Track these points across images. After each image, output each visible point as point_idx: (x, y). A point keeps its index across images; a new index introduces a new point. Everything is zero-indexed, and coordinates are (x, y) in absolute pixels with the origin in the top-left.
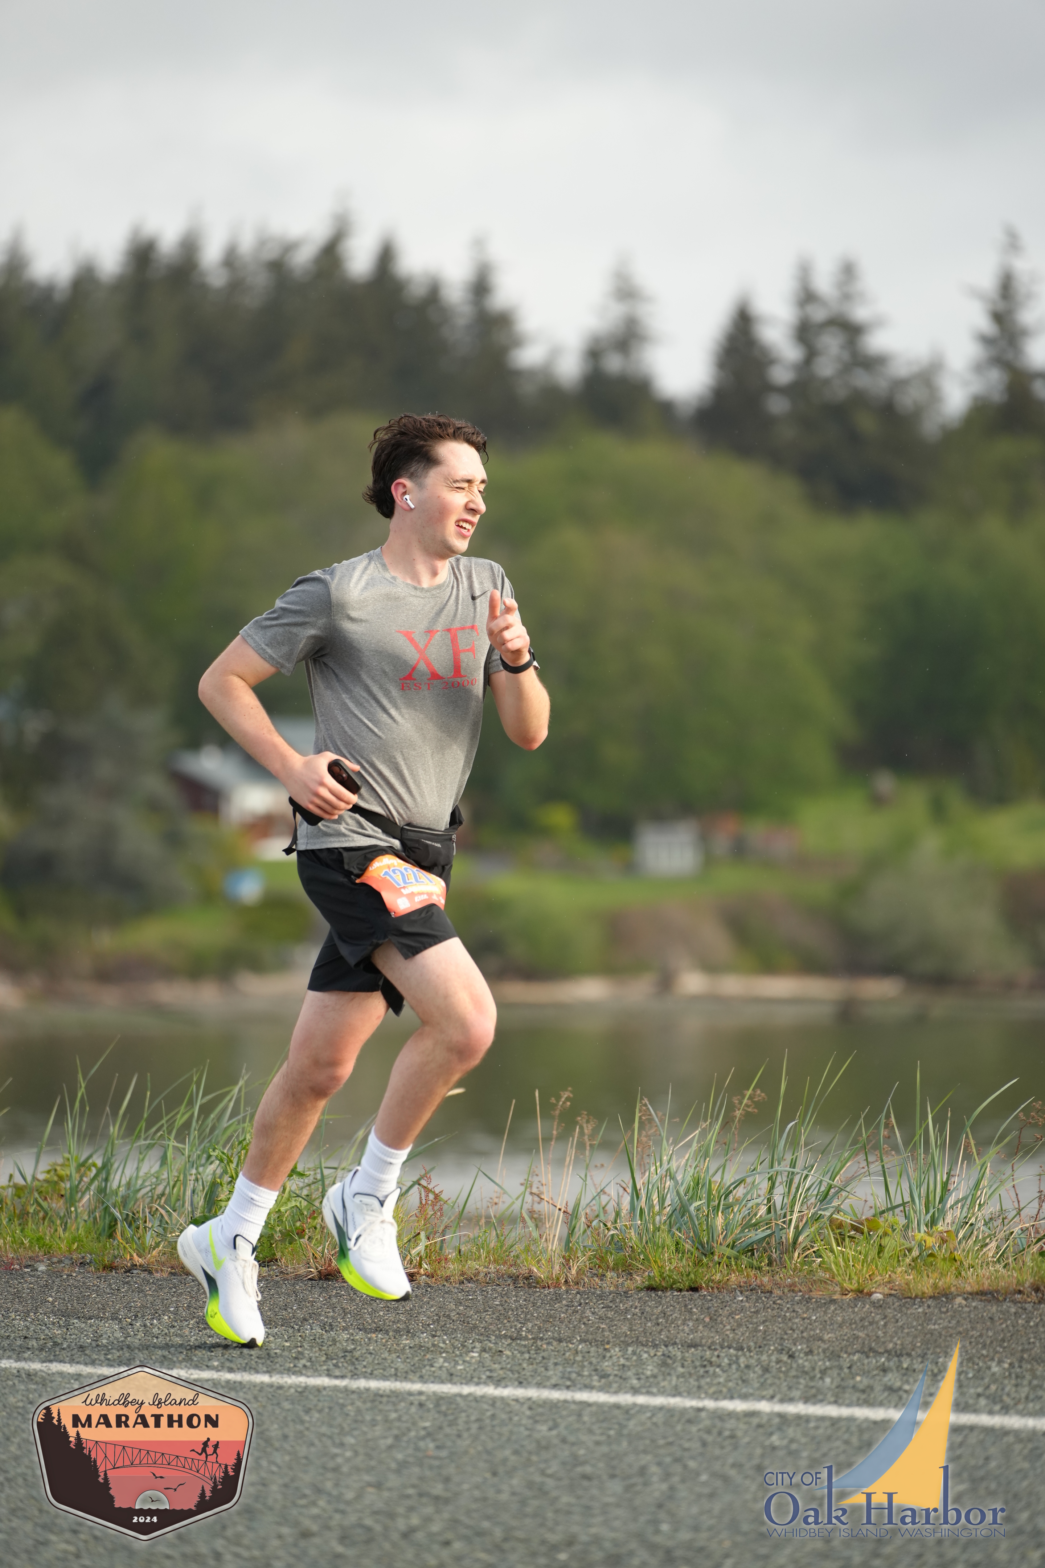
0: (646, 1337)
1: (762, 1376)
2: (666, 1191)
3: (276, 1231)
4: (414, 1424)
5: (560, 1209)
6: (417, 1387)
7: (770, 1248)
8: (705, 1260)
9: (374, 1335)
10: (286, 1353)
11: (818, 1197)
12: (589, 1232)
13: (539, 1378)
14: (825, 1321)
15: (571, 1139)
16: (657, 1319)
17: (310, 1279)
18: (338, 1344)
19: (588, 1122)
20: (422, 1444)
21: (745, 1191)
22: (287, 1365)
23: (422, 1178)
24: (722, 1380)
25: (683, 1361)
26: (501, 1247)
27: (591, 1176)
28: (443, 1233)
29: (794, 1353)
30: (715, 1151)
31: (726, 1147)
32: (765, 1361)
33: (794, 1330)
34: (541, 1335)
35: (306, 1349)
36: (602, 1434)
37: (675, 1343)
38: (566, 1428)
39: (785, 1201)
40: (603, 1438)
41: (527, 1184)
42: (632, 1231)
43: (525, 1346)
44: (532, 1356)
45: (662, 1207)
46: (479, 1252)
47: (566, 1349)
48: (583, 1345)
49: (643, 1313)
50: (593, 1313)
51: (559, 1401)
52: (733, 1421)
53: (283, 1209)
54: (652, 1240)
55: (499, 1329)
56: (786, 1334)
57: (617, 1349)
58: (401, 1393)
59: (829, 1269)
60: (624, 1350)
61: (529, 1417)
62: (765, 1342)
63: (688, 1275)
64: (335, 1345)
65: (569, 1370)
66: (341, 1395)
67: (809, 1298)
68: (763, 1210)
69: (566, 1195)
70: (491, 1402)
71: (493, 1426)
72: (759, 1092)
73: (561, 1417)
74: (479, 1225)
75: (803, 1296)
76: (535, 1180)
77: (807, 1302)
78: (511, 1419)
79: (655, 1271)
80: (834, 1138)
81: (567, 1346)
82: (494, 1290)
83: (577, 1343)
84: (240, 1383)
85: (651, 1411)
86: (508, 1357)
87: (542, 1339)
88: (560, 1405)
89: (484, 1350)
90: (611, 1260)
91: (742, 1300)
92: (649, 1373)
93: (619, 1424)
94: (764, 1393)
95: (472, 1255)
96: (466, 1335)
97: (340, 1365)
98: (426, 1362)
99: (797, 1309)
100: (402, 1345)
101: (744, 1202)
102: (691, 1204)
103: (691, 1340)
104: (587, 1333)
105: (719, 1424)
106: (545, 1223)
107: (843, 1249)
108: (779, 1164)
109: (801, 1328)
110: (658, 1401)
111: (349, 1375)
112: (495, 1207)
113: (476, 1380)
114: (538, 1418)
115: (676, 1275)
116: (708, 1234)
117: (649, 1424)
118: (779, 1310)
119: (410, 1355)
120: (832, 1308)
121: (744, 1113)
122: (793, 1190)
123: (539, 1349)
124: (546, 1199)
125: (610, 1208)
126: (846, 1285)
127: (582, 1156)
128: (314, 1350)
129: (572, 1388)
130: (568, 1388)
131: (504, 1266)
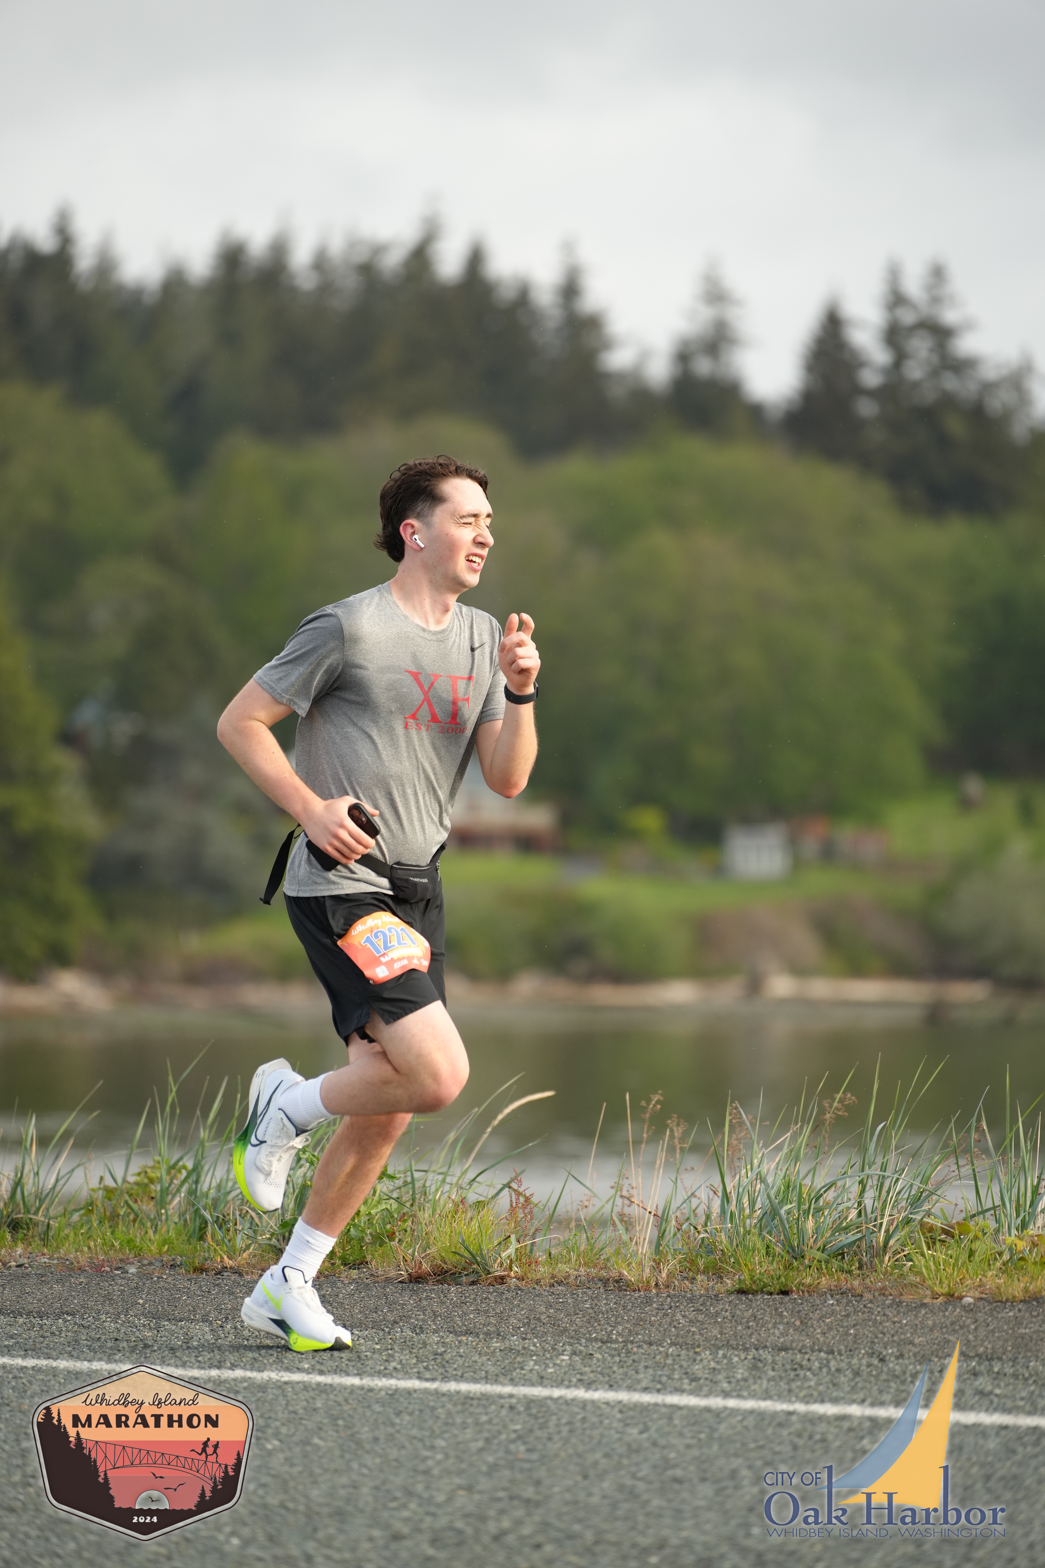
0: (736, 1340)
1: (853, 1379)
2: (756, 1194)
3: (366, 1234)
4: (505, 1426)
5: (650, 1213)
6: (507, 1389)
7: (861, 1251)
8: (795, 1264)
9: (464, 1338)
10: (376, 1356)
11: (909, 1200)
12: (679, 1236)
13: (629, 1381)
14: (916, 1325)
15: (661, 1142)
16: (748, 1322)
17: (401, 1282)
18: (428, 1347)
19: (678, 1125)
20: (512, 1447)
21: (835, 1194)
22: (378, 1368)
23: (512, 1180)
24: (812, 1383)
25: (773, 1365)
26: (592, 1250)
27: (681, 1179)
28: (534, 1236)
29: (885, 1356)
30: (805, 1154)
31: (817, 1151)
32: (855, 1364)
33: (884, 1334)
34: (632, 1338)
35: (397, 1352)
36: (693, 1437)
37: (766, 1347)
38: (657, 1431)
39: (876, 1204)
40: (694, 1441)
41: (618, 1187)
42: (723, 1234)
43: (615, 1349)
44: (623, 1359)
45: (753, 1210)
46: (570, 1255)
47: (657, 1352)
48: (674, 1348)
49: (733, 1316)
50: (683, 1316)
51: (649, 1404)
52: (824, 1425)
53: (373, 1212)
54: (742, 1243)
55: (589, 1332)
56: (877, 1337)
57: (708, 1353)
58: (491, 1396)
59: (920, 1273)
60: (714, 1354)
61: (620, 1421)
62: (855, 1346)
63: (779, 1278)
64: (425, 1347)
65: (659, 1373)
66: (431, 1398)
67: (900, 1302)
68: (853, 1214)
69: (656, 1198)
70: (581, 1405)
71: (584, 1429)
72: (849, 1095)
73: (652, 1420)
74: (569, 1228)
75: (894, 1300)
76: (626, 1183)
77: (898, 1306)
78: (601, 1422)
79: (745, 1274)
80: (925, 1141)
81: (657, 1349)
82: (585, 1293)
83: (668, 1346)
84: (331, 1385)
85: (741, 1414)
86: (598, 1360)
87: (632, 1342)
88: (650, 1408)
89: (574, 1353)
90: (701, 1263)
91: (832, 1304)
92: (739, 1376)
93: (710, 1428)
94: (855, 1397)
95: (562, 1258)
96: (557, 1338)
97: (431, 1367)
98: (516, 1365)
99: (887, 1313)
100: (492, 1348)
101: (835, 1205)
102: (781, 1208)
103: (782, 1343)
104: (677, 1336)
105: (810, 1427)
106: (635, 1226)
107: (935, 1254)
108: (870, 1168)
109: (892, 1332)
110: (749, 1404)
111: (440, 1377)
112: (585, 1210)
113: (566, 1383)
114: (628, 1421)
115: (767, 1279)
116: (799, 1238)
117: (739, 1428)
118: (869, 1314)
119: (500, 1358)
120: (923, 1312)
121: (833, 1116)
122: (884, 1194)
123: (630, 1352)
124: (636, 1202)
125: (700, 1211)
126: (937, 1289)
127: (672, 1160)
128: (405, 1352)
129: (662, 1391)
130: (658, 1391)
131: (594, 1269)
